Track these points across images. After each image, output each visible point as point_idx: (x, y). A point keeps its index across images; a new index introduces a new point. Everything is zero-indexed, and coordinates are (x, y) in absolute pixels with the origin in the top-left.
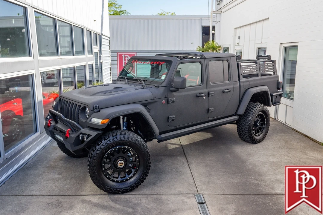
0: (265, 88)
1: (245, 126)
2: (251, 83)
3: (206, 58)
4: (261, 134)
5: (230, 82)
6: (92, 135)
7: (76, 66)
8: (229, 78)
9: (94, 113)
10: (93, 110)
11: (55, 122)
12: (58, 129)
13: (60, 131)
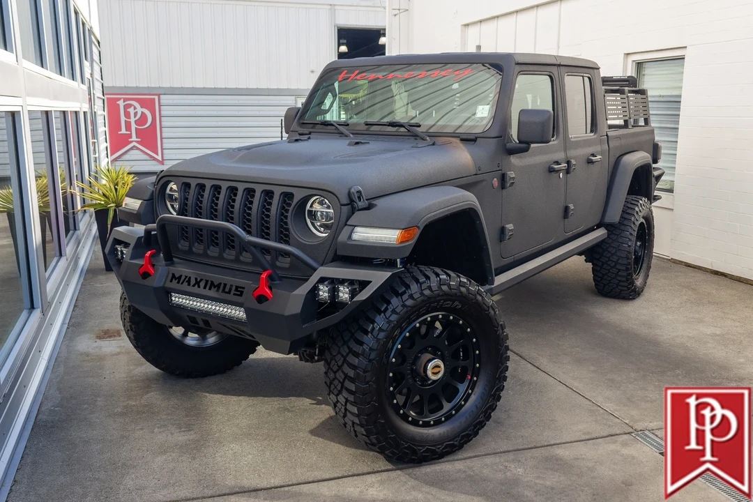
1: (618, 267)
2: (623, 142)
3: (560, 65)
5: (595, 136)
6: (370, 282)
7: (69, 110)
9: (357, 214)
10: (349, 202)
11: (165, 261)
12: (196, 279)
13: (209, 283)
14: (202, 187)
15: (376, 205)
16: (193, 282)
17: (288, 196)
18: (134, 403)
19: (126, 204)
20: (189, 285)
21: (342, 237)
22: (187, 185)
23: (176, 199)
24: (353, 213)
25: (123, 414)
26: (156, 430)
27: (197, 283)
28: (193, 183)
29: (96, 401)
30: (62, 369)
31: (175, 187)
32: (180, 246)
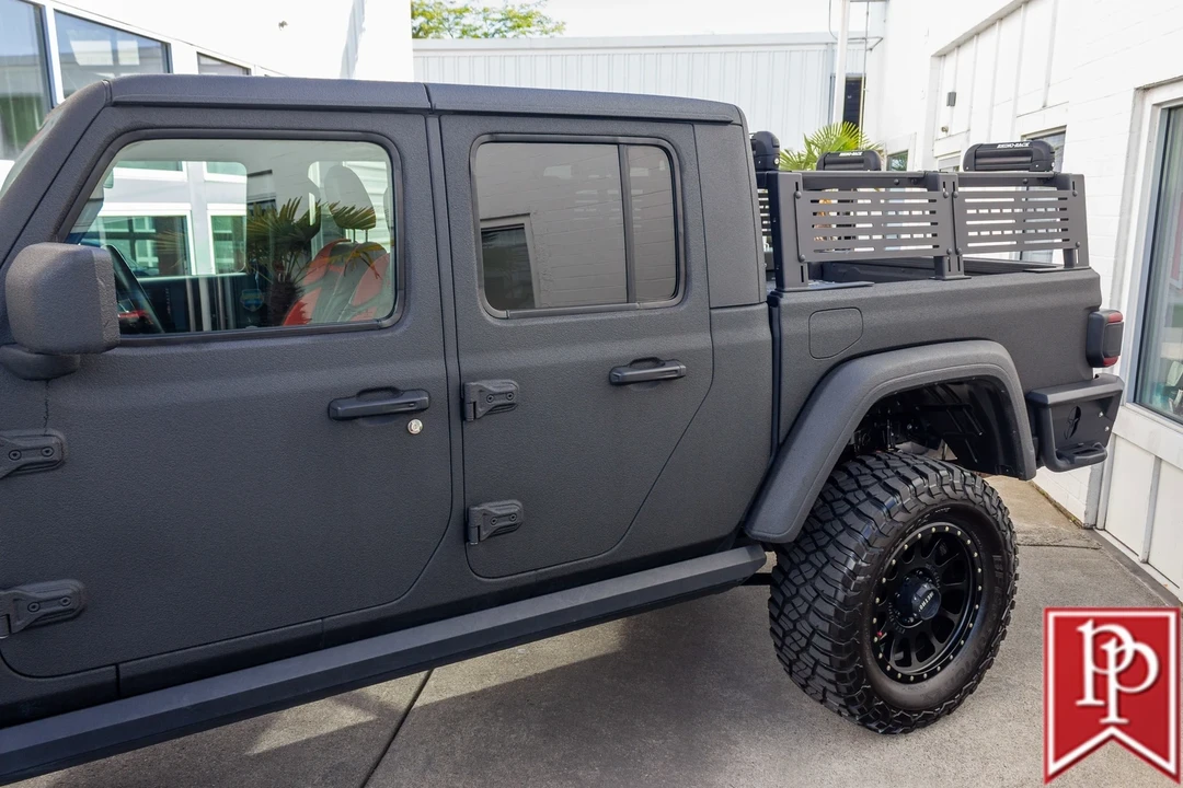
0: (989, 356)
2: (875, 318)
3: (440, 113)
4: (943, 667)
5: (683, 308)
8: (681, 281)
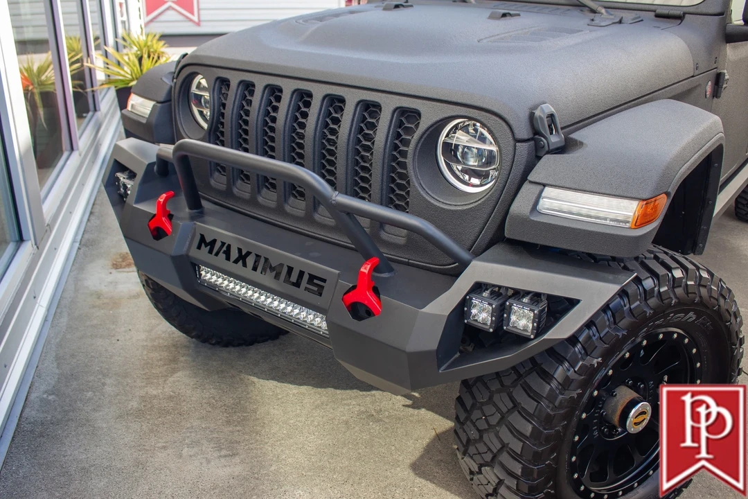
9: (547, 160)
10: (531, 136)
11: (190, 208)
12: (240, 250)
13: (262, 260)
14: (248, 87)
15: (581, 143)
16: (234, 254)
17: (407, 117)
18: (155, 392)
19: (132, 106)
20: (228, 258)
21: (520, 206)
22: (224, 82)
23: (206, 102)
24: (539, 158)
25: (139, 414)
26: (185, 451)
27: (242, 258)
28: (235, 79)
29: (104, 384)
30: (64, 320)
31: (204, 82)
32: (212, 182)
